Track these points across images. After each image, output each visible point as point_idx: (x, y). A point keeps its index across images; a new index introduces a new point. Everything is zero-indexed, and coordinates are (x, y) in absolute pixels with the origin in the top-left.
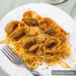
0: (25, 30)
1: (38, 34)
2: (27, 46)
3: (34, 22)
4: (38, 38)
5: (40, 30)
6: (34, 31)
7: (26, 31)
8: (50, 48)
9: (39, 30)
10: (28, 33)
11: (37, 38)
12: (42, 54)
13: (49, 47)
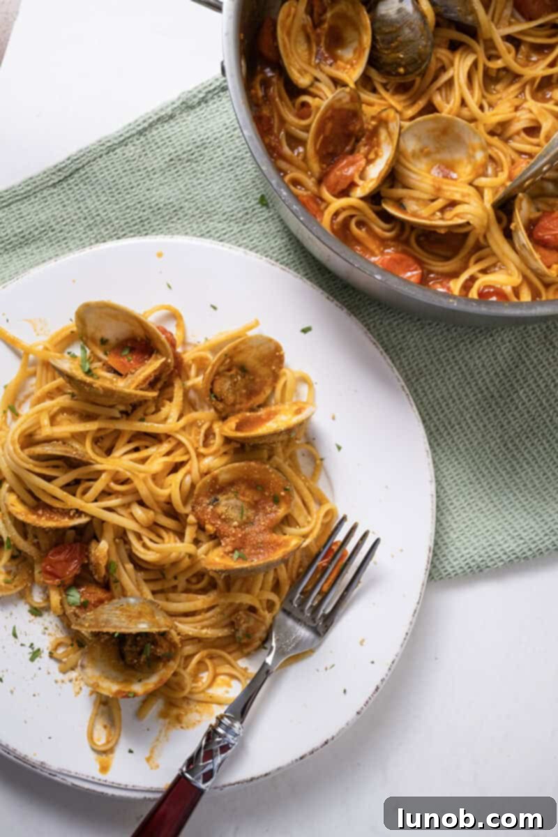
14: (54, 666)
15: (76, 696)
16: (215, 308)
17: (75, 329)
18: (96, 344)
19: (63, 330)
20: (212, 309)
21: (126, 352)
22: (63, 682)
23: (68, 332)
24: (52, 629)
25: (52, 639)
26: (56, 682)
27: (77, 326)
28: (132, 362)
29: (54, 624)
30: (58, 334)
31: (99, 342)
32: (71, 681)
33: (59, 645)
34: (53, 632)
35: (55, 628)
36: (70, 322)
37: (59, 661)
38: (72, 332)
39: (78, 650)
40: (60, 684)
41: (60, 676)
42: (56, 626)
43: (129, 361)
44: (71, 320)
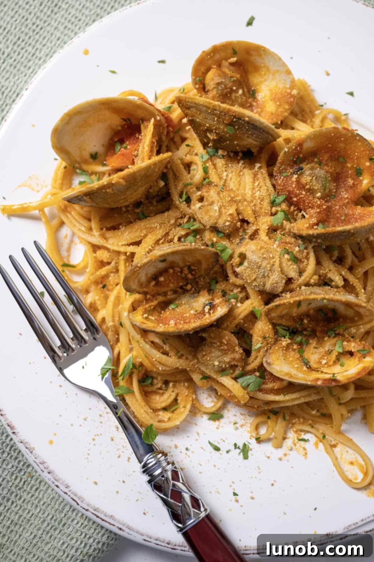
0: (176, 177)
1: (251, 230)
2: (158, 284)
3: (250, 142)
4: (243, 257)
5: (273, 203)
6: (233, 201)
7: (180, 186)
8: (299, 339)
9: (266, 204)
10: (188, 201)
11: (236, 260)
12: (233, 367)
13: (293, 333)
14: (268, 448)
15: (306, 458)
16: (163, 62)
17: (64, 164)
18: (90, 164)
19: (56, 173)
20: (161, 64)
21: (118, 147)
22: (285, 455)
23: (62, 170)
24: (240, 419)
25: (248, 428)
26: (280, 459)
27: (63, 159)
28: (128, 147)
29: (238, 414)
30: (55, 181)
31: (91, 160)
32: (291, 449)
33: (257, 428)
34: (243, 422)
35: (242, 417)
36: (57, 162)
37: (269, 440)
38: (65, 168)
39: (277, 419)
40: (285, 458)
41: (279, 453)
42: (241, 414)
43: (126, 148)
44: (56, 159)
